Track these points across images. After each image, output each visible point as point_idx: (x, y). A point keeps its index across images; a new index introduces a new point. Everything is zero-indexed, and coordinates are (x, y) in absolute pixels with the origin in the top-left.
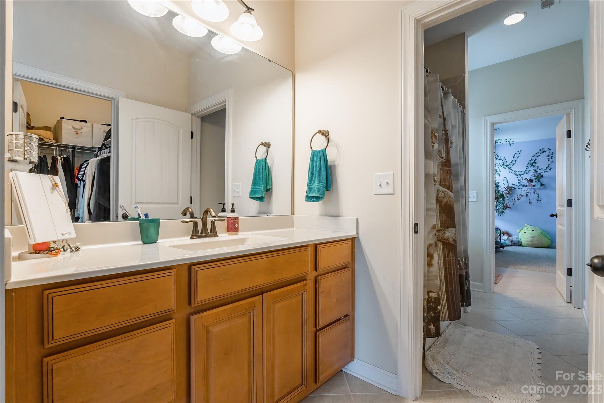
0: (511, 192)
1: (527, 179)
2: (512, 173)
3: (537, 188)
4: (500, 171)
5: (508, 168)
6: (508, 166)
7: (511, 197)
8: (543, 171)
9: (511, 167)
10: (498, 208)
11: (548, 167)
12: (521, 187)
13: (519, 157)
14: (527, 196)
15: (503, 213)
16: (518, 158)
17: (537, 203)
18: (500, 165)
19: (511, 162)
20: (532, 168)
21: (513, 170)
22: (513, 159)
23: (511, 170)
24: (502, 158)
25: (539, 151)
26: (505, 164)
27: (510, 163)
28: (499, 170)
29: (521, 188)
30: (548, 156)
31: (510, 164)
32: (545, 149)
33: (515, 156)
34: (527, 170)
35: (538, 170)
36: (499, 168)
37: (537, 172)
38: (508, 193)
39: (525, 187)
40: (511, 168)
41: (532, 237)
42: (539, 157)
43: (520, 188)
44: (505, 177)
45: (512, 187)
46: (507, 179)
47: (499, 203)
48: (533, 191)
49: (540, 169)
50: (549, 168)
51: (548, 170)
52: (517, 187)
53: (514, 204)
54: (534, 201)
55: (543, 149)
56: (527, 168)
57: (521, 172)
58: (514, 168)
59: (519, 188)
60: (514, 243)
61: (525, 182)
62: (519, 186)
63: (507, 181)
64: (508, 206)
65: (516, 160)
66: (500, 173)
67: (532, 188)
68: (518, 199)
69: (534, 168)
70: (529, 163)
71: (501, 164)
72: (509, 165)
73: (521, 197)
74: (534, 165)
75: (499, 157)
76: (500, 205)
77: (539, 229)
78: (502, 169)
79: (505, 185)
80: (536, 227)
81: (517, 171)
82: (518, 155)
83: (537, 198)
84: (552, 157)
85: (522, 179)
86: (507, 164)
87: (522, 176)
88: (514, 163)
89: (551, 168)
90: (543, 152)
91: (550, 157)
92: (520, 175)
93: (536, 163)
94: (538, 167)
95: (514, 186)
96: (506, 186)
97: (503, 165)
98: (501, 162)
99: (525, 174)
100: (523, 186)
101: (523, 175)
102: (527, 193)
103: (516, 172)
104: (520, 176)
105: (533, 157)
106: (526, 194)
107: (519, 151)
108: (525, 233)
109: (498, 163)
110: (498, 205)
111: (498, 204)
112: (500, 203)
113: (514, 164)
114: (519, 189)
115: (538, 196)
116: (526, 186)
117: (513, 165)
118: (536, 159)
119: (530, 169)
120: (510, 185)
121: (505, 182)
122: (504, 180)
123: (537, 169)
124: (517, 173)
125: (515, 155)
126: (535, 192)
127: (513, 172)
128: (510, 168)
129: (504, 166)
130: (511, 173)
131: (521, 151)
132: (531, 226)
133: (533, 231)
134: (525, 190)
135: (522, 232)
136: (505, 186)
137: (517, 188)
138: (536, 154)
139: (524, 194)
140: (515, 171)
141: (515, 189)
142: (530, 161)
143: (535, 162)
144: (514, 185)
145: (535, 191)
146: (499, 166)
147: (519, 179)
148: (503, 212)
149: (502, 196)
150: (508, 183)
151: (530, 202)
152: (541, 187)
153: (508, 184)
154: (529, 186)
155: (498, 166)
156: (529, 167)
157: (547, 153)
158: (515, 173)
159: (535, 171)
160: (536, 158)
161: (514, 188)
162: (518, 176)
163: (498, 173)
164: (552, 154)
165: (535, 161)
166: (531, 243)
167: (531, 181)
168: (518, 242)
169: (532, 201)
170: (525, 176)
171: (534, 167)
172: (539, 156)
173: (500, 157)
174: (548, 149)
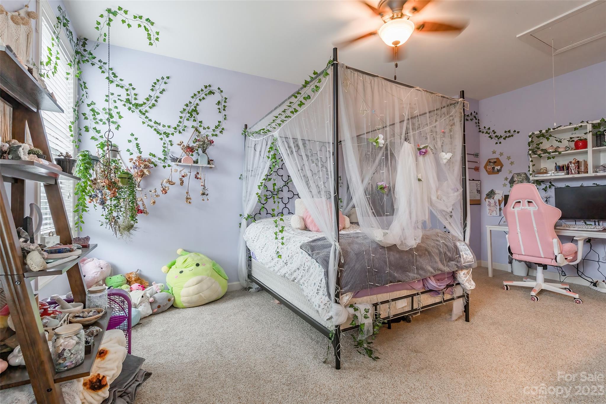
0: (147, 173)
1: (184, 144)
2: (148, 125)
3: (202, 167)
4: (120, 117)
5: (140, 111)
6: (140, 108)
7: (147, 185)
8: (210, 133)
9: (146, 111)
10: (115, 214)
11: (219, 125)
12: (169, 162)
13: (164, 90)
14: (182, 183)
15: (131, 231)
16: (161, 93)
17: (203, 200)
18: (121, 101)
19: (147, 99)
20: (190, 123)
21: (150, 120)
22: (152, 94)
23: (147, 117)
24: (125, 83)
25: (204, 89)
26: (134, 102)
27: (145, 101)
28: (118, 113)
29: (169, 166)
30: (219, 103)
31: (145, 103)
32: (214, 88)
33: (157, 87)
34: (181, 124)
35: (201, 129)
36: (116, 107)
37: (200, 133)
38: (139, 176)
39: (180, 164)
40: (147, 114)
41: (199, 282)
42: (203, 101)
43: (167, 165)
44: (132, 135)
45: (150, 161)
46: (136, 139)
47: (118, 199)
48: (193, 174)
49: (204, 128)
50: (220, 129)
51: (217, 132)
52: (159, 161)
53: (154, 202)
54: (195, 196)
55: (210, 86)
56: (180, 120)
57: (169, 127)
58: (153, 114)
59: (164, 164)
60: (159, 307)
61: (177, 151)
62: (164, 161)
63: (137, 145)
64: (141, 208)
65: (158, 97)
66: (121, 122)
67: (192, 166)
68: (165, 191)
69: (195, 124)
70: (184, 110)
71: (124, 97)
72: (141, 105)
73: (171, 186)
74: (194, 117)
75: (118, 79)
76: (122, 204)
77: (207, 259)
78: (124, 110)
79: (132, 154)
80: (202, 255)
81: (159, 124)
82: (163, 86)
83: (200, 190)
84: (225, 106)
85: (172, 145)
86: (137, 102)
87: (171, 137)
88: (153, 102)
89: (223, 129)
90: (211, 93)
91: (222, 106)
92: (167, 135)
93: (198, 114)
94: (201, 122)
95: (153, 160)
96: (135, 157)
97: (128, 101)
98: (123, 92)
99: (177, 134)
100: (174, 160)
101: (173, 134)
102: (183, 177)
103: (159, 126)
104: (168, 137)
105: (193, 97)
106: (181, 179)
107: (165, 79)
108: (181, 272)
109: (116, 95)
110: (115, 206)
111: (115, 202)
112: (121, 200)
113: (154, 105)
114: (164, 167)
115: (203, 184)
116: (180, 161)
117: (150, 108)
118: (197, 105)
119: (186, 123)
120: (145, 155)
121: (132, 147)
122: (130, 141)
123: (200, 126)
124: (160, 128)
125: (155, 83)
126: (199, 176)
127: (152, 124)
128: (144, 114)
129: (131, 106)
130: (146, 125)
131: (168, 78)
132: (192, 254)
133: (198, 265)
134: (179, 171)
135: (175, 271)
136: (132, 157)
137: (160, 164)
138: (199, 92)
139: (176, 179)
140: (156, 123)
141: (156, 165)
142: (187, 105)
143: (195, 110)
144: (154, 156)
145: (198, 173)
146: (118, 101)
147: (164, 144)
148: (130, 227)
149: (128, 178)
150: (139, 149)
151: (187, 199)
152: (209, 166)
153: (141, 153)
154: (186, 160)
155: (115, 102)
156: (185, 120)
157: (217, 97)
158: (155, 127)
159: (197, 130)
160: (197, 101)
161: (152, 163)
162: (161, 136)
163: (114, 120)
164: (225, 102)
165: (195, 107)
166: (195, 298)
167: (190, 150)
168: (166, 302)
169: (192, 195)
170: (177, 138)
171: (195, 120)
172: (204, 98)
173: (121, 80)
174: (219, 89)
